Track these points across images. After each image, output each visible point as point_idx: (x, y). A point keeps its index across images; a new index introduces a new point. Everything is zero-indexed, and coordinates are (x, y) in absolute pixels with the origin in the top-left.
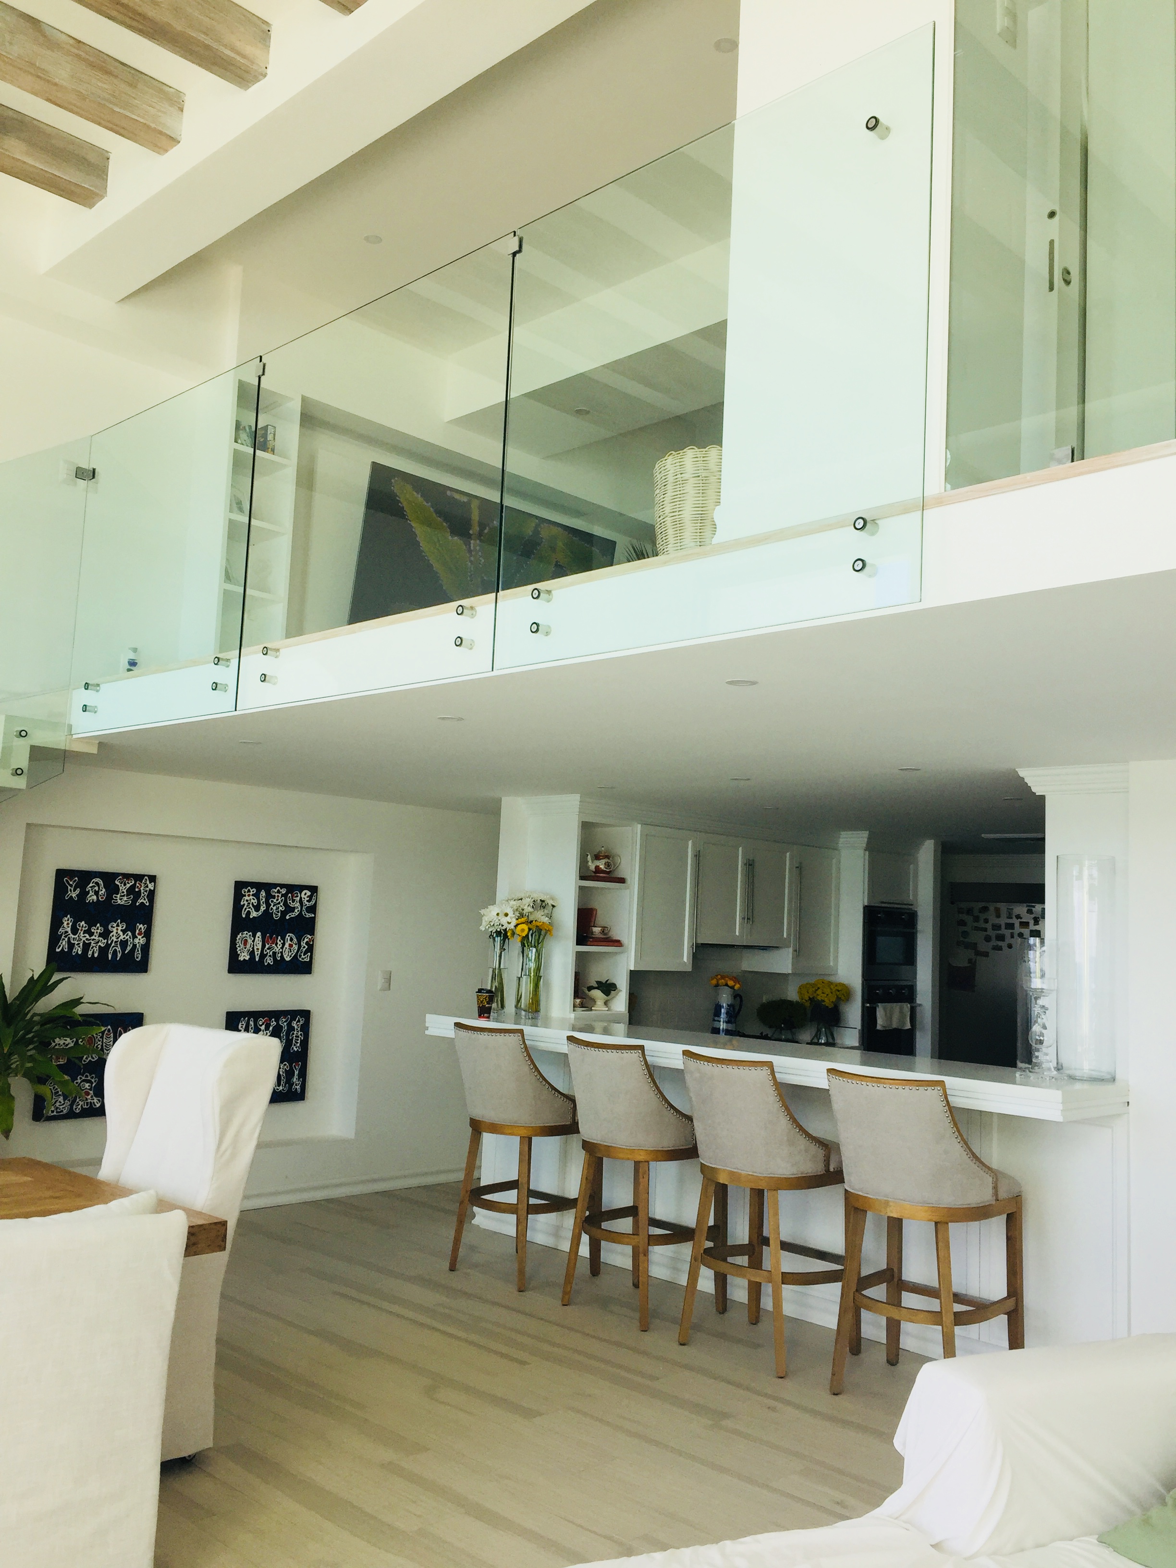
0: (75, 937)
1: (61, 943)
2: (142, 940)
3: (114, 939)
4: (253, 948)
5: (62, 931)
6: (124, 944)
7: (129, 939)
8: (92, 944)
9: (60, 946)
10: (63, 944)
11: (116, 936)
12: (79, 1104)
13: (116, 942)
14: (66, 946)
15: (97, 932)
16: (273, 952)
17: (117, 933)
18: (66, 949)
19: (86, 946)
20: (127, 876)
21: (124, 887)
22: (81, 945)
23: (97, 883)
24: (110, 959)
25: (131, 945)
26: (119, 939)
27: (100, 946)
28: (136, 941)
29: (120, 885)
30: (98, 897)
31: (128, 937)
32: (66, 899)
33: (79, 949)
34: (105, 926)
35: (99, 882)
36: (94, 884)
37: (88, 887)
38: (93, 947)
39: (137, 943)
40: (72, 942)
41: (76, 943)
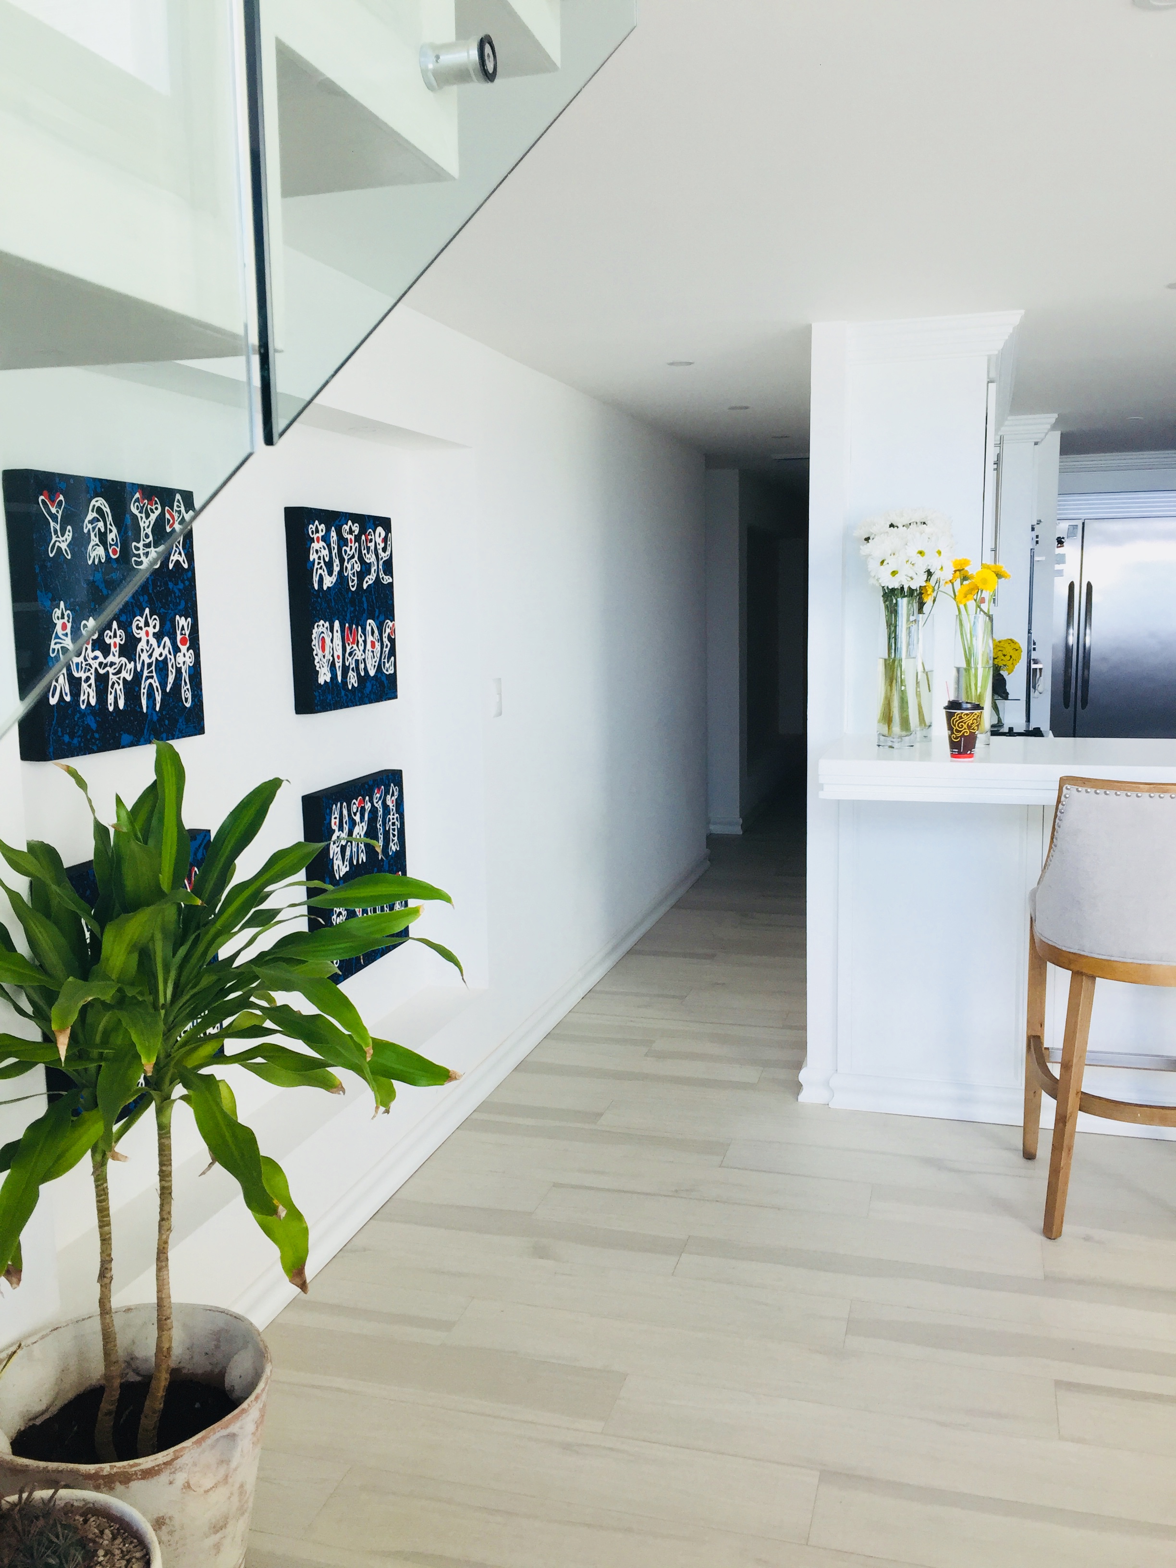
0: (79, 660)
1: (57, 681)
2: (188, 655)
3: (144, 656)
4: (333, 656)
5: (57, 648)
6: (162, 667)
7: (169, 656)
8: (113, 678)
9: (55, 688)
10: (62, 682)
11: (147, 652)
13: (150, 665)
14: (67, 689)
15: (115, 643)
16: (356, 660)
17: (148, 641)
18: (66, 695)
19: (102, 684)
20: (152, 493)
21: (147, 523)
22: (92, 681)
23: (100, 512)
24: (145, 710)
25: (174, 671)
26: (153, 659)
27: (124, 679)
28: (180, 658)
29: (139, 515)
30: (105, 550)
31: (166, 652)
32: (51, 555)
33: (90, 691)
34: (127, 626)
35: (103, 507)
36: (95, 514)
37: (86, 521)
38: (113, 684)
39: (181, 665)
40: (76, 675)
41: (84, 677)
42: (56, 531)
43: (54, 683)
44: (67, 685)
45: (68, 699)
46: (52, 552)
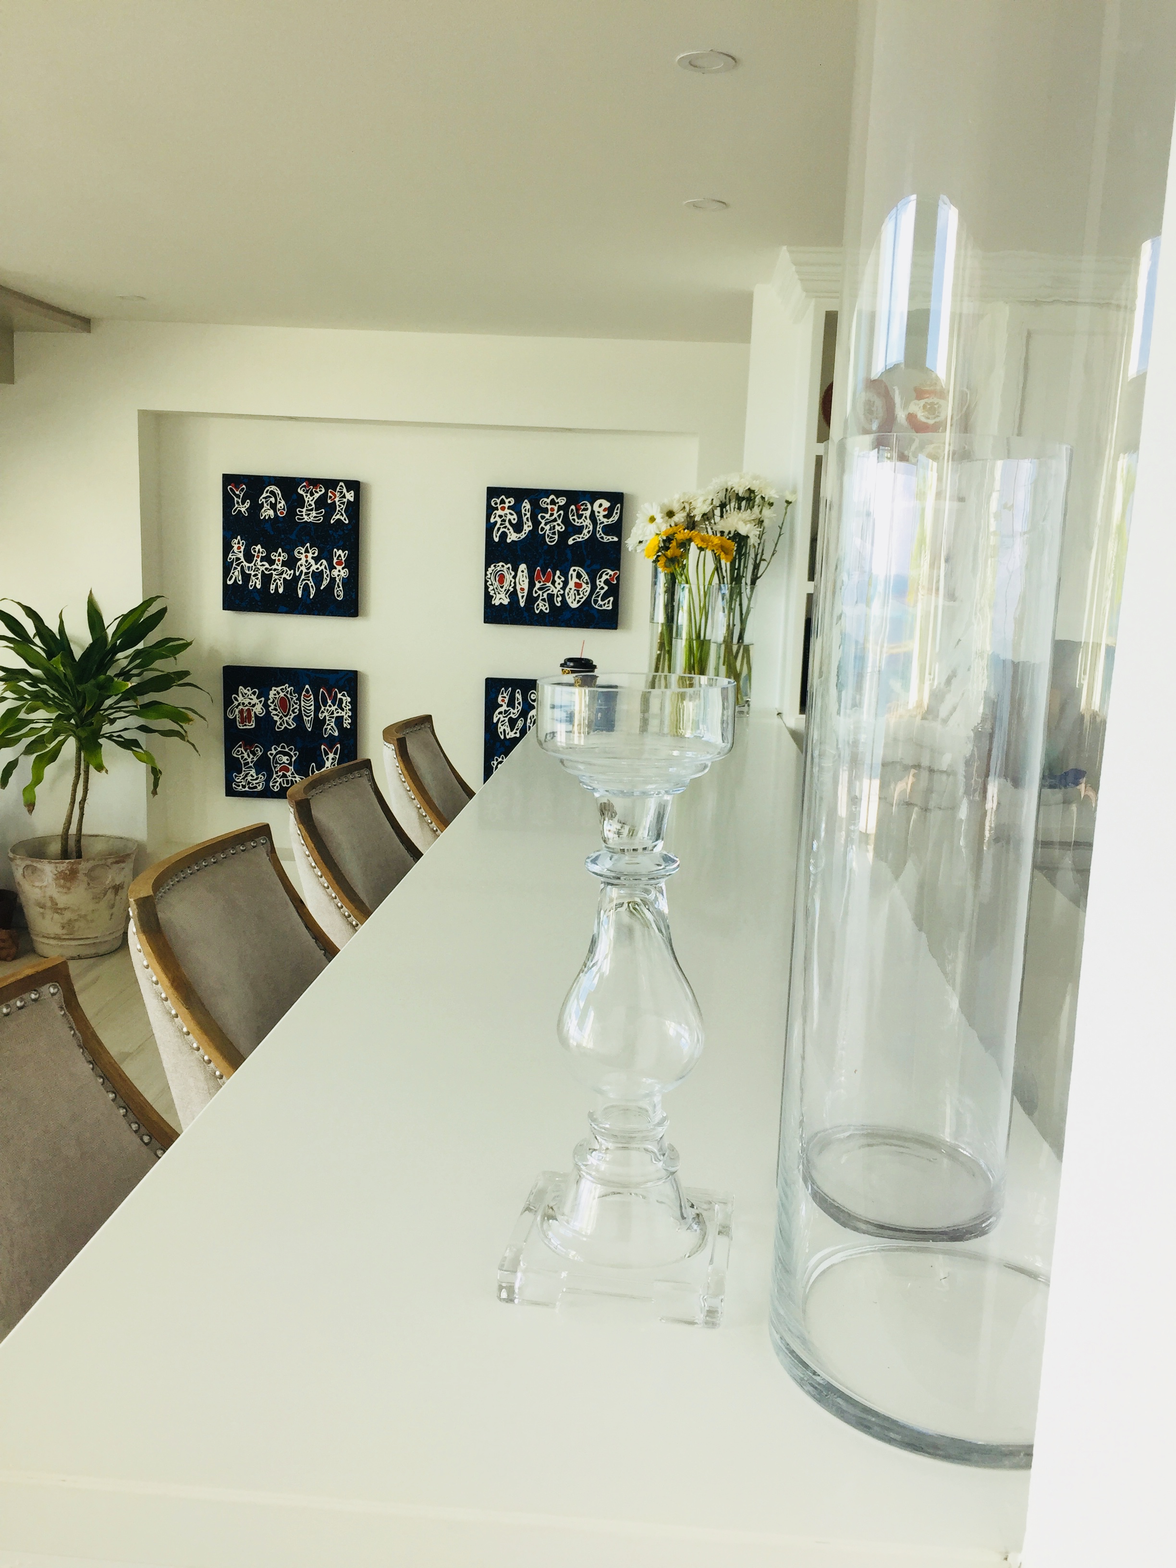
0: (250, 565)
1: (233, 573)
2: (342, 572)
3: (304, 569)
4: (515, 587)
5: (233, 557)
6: (318, 577)
7: (324, 570)
8: (275, 577)
9: (232, 577)
10: (236, 574)
11: (306, 566)
12: (277, 781)
13: (306, 574)
14: (240, 578)
15: (279, 560)
16: (548, 594)
17: (307, 561)
18: (239, 581)
19: (267, 579)
20: (314, 482)
21: (312, 498)
22: (259, 576)
23: (272, 493)
24: (300, 596)
25: (328, 579)
26: (311, 570)
27: (284, 579)
28: (335, 573)
29: (304, 495)
30: (275, 511)
31: (323, 567)
32: (233, 514)
33: (257, 581)
34: (290, 552)
35: (275, 491)
36: (268, 494)
37: (261, 498)
38: (275, 580)
39: (336, 576)
40: (247, 572)
41: (253, 573)
42: (238, 503)
43: (231, 574)
44: (240, 576)
45: (240, 583)
46: (234, 512)
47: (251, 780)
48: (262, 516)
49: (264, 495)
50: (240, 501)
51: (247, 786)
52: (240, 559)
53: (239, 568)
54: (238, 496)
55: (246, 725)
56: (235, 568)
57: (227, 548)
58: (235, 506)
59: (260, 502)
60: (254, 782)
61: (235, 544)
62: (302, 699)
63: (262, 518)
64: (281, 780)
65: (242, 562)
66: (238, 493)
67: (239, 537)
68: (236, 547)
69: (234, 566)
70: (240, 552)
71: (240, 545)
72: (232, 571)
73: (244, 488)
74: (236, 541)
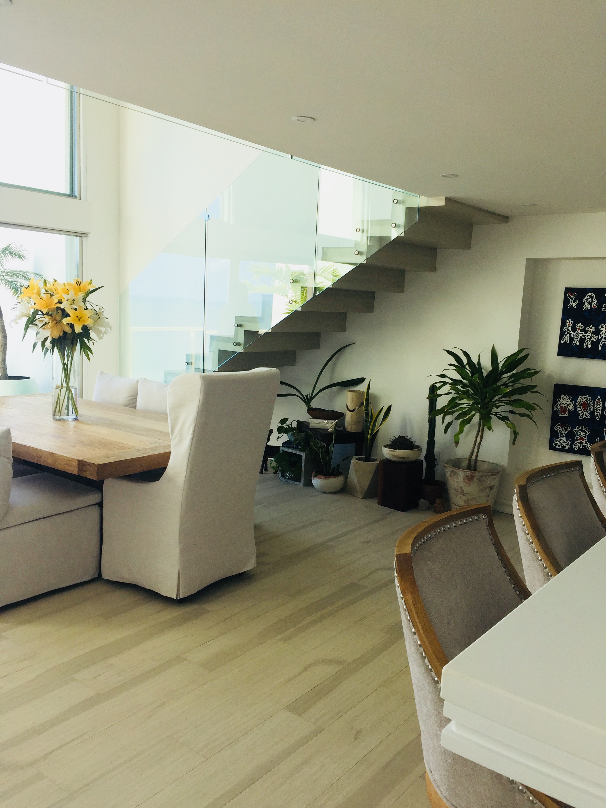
0: (574, 333)
1: (565, 337)
3: (604, 336)
5: (565, 329)
8: (587, 339)
9: (564, 339)
10: (566, 338)
12: (577, 445)
13: (605, 338)
14: (568, 340)
15: (590, 331)
18: (568, 341)
19: (582, 340)
22: (579, 339)
23: (591, 297)
24: (600, 350)
27: (592, 340)
30: (591, 306)
32: (568, 307)
33: (577, 342)
34: (597, 326)
35: (592, 295)
36: (588, 297)
37: (584, 299)
38: (587, 341)
40: (572, 337)
41: (575, 337)
42: (571, 302)
43: (564, 338)
44: (568, 339)
45: (568, 342)
46: (569, 307)
47: (563, 443)
48: (584, 308)
49: (586, 298)
50: (573, 301)
51: (560, 446)
52: (569, 330)
53: (568, 335)
54: (572, 299)
55: (563, 415)
56: (566, 335)
57: (563, 324)
58: (570, 303)
59: (583, 301)
60: (564, 444)
61: (568, 322)
62: (595, 403)
63: (583, 309)
64: (579, 444)
65: (570, 332)
66: (572, 297)
67: (570, 319)
68: (568, 324)
69: (566, 333)
70: (570, 327)
71: (570, 323)
72: (564, 336)
73: (575, 294)
74: (568, 321)
